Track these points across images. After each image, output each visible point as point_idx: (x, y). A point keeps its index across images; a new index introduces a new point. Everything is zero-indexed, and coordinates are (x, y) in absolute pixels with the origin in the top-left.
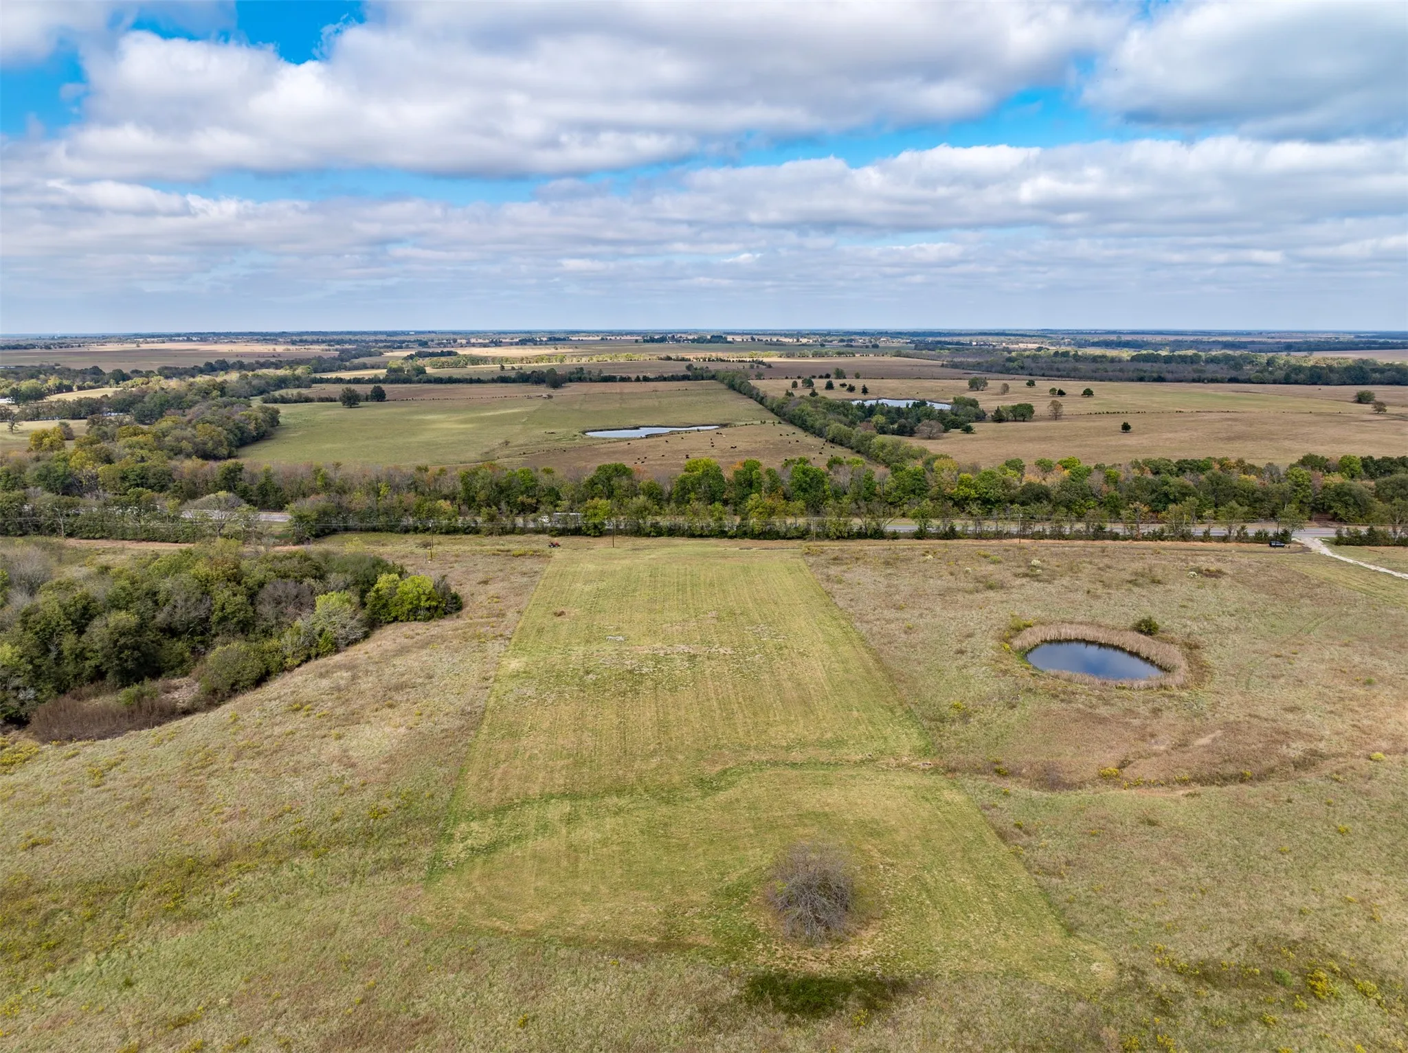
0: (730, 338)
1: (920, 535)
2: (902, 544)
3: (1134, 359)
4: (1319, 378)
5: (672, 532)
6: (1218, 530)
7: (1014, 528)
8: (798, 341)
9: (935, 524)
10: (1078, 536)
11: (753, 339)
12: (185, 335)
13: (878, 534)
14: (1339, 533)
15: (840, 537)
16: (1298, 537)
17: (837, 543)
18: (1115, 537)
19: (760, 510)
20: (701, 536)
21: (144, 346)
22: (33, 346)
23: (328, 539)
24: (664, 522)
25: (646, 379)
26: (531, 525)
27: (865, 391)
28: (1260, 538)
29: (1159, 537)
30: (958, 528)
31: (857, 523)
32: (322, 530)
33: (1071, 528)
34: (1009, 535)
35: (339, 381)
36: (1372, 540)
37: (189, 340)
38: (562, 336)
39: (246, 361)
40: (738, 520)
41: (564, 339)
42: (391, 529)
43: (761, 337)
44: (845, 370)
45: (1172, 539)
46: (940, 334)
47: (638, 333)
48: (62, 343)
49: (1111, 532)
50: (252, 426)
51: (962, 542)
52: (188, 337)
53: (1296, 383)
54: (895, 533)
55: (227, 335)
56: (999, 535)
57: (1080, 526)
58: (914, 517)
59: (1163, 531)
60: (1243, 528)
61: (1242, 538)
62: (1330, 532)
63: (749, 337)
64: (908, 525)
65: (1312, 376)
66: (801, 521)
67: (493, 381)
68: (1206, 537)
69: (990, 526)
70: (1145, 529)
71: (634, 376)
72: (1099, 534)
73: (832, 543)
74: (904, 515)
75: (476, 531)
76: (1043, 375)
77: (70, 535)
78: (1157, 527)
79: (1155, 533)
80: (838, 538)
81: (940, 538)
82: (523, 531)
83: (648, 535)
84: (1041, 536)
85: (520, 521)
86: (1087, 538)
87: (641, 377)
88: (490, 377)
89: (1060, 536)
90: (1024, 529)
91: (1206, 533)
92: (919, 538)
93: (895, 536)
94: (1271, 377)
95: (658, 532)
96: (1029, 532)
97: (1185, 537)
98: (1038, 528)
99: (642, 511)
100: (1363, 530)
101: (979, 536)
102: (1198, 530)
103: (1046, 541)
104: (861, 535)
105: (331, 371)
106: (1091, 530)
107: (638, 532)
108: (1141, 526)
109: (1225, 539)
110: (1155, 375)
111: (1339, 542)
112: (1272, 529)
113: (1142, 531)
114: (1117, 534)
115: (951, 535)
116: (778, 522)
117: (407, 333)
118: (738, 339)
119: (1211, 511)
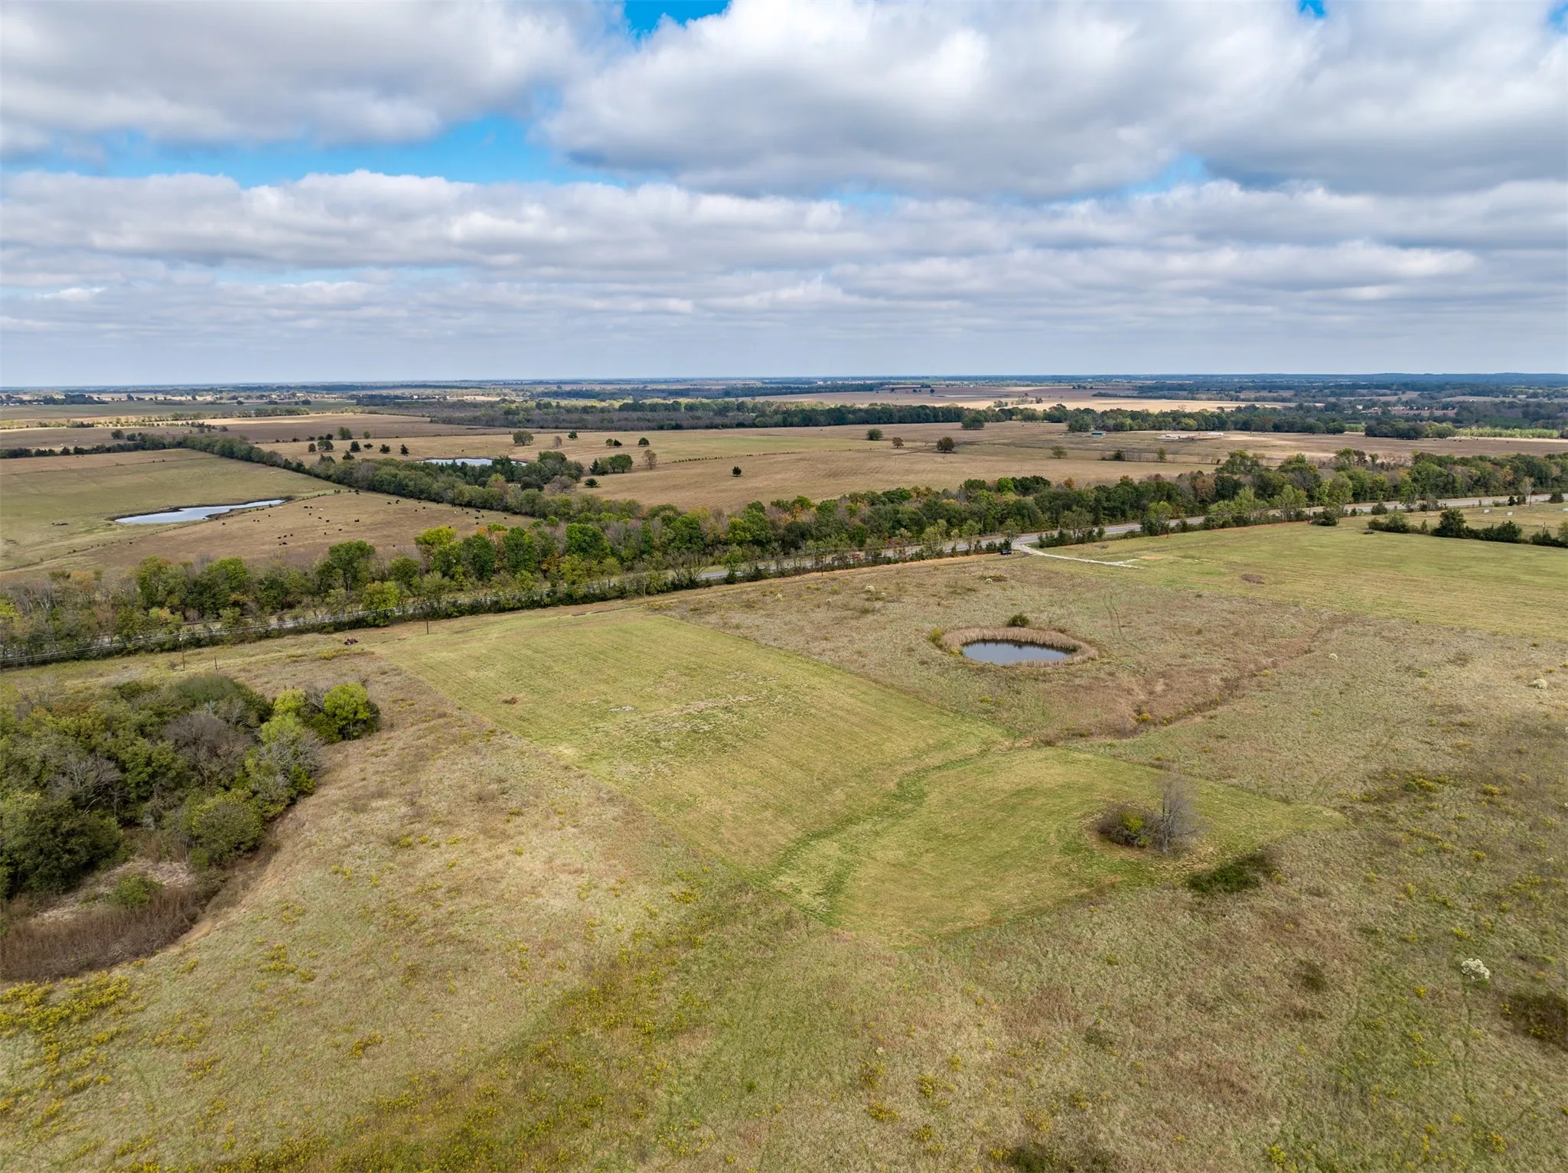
1: (730, 580)
2: (715, 590)
3: (622, 408)
4: (810, 420)
5: (475, 609)
6: (962, 546)
7: (808, 563)
8: (194, 398)
9: (742, 568)
11: (130, 398)
13: (693, 584)
14: (1040, 538)
16: (1016, 545)
24: (464, 599)
25: (79, 451)
28: (991, 549)
29: (920, 556)
30: (763, 570)
31: (671, 575)
34: (806, 571)
36: (1061, 541)
40: (548, 587)
42: (81, 656)
43: (141, 396)
44: (351, 430)
45: (930, 557)
46: (371, 388)
49: (885, 557)
51: (768, 581)
53: (792, 425)
54: (707, 581)
56: (798, 571)
58: (724, 563)
59: (923, 551)
60: (978, 542)
61: (978, 551)
62: (1034, 538)
63: (124, 397)
64: (719, 572)
65: (804, 419)
66: (615, 581)
68: (954, 553)
69: (788, 564)
70: (910, 551)
71: (58, 449)
72: (877, 560)
74: (714, 563)
75: (214, 641)
76: (557, 428)
78: (918, 548)
79: (917, 554)
81: (749, 581)
82: (281, 633)
85: (274, 622)
87: (71, 448)
89: (846, 566)
90: (817, 563)
91: (954, 549)
92: (729, 583)
93: (708, 584)
94: (773, 422)
95: (461, 612)
97: (940, 555)
100: (1056, 534)
101: (782, 574)
102: (947, 547)
104: (676, 587)
108: (907, 549)
109: (967, 553)
110: (673, 423)
111: (1042, 546)
112: (999, 540)
113: (908, 553)
114: (891, 558)
115: (757, 576)
118: (106, 398)
119: (956, 531)
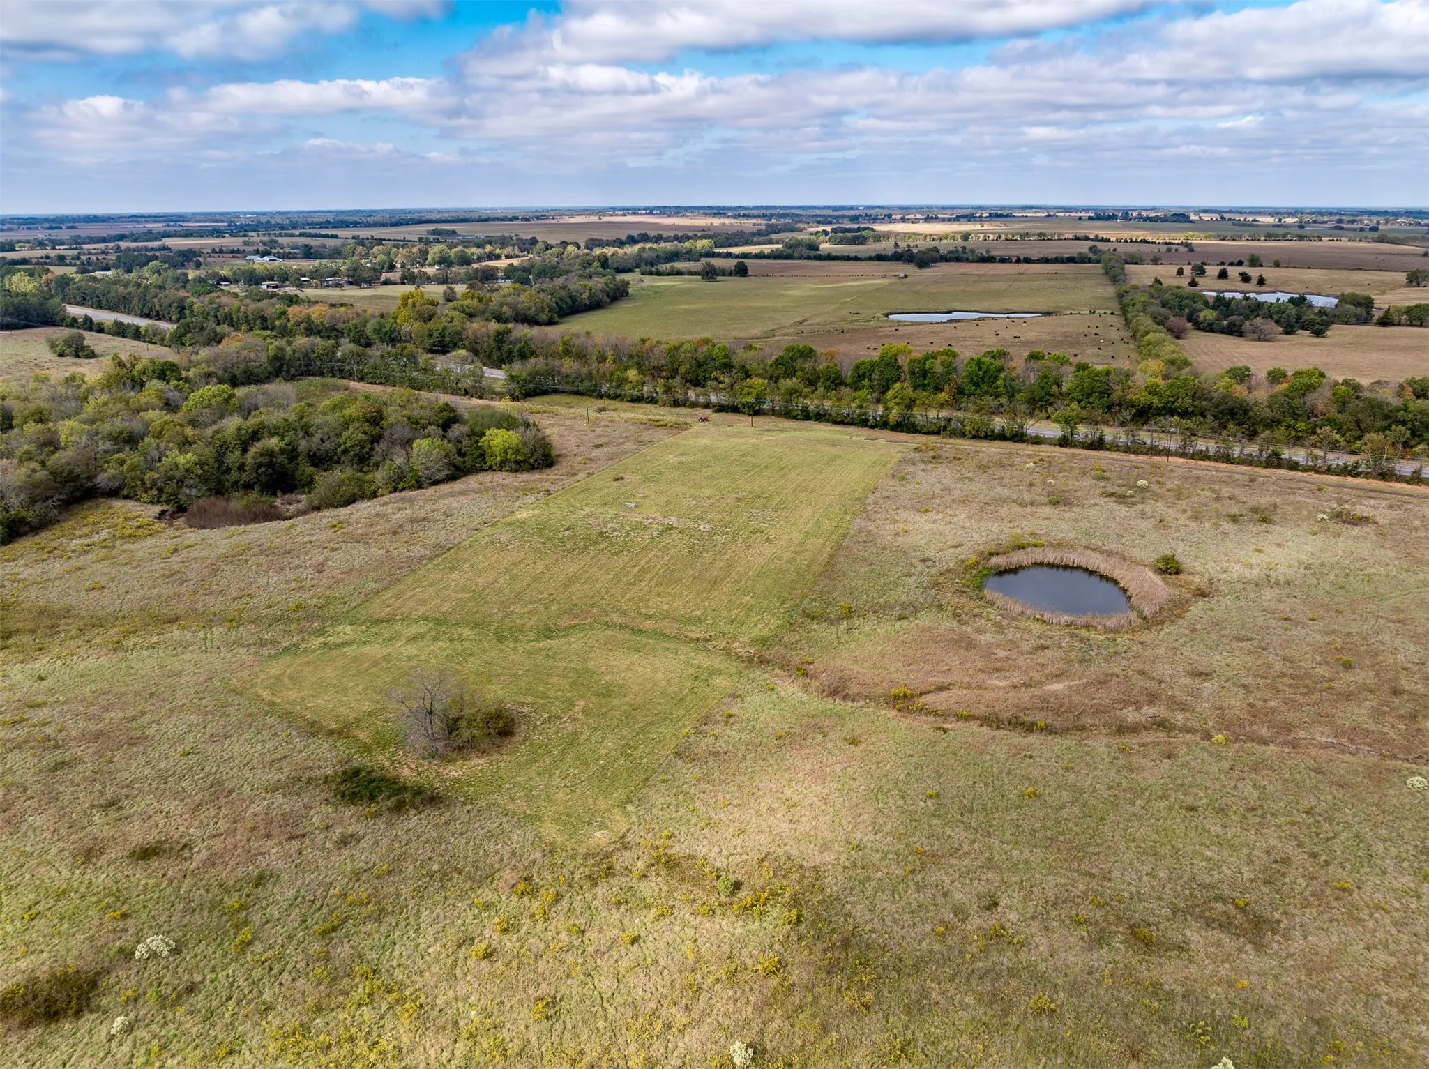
0: (1193, 217)
1: (1064, 442)
2: (1044, 450)
5: (820, 417)
7: (1174, 443)
9: (1082, 431)
10: (1249, 461)
11: (1223, 218)
12: (645, 209)
13: (1020, 437)
15: (976, 437)
17: (972, 442)
18: (1293, 466)
19: (898, 400)
20: (842, 423)
21: (605, 219)
22: (515, 219)
23: (537, 398)
24: (811, 404)
26: (701, 399)
27: (1261, 281)
29: (1352, 471)
30: (1108, 438)
31: (999, 423)
32: (535, 391)
33: (1242, 451)
35: (729, 255)
37: (651, 213)
38: (1005, 212)
39: (665, 234)
40: (880, 410)
41: (1007, 216)
43: (1232, 216)
45: (1366, 475)
47: (1086, 210)
48: (540, 216)
49: (1290, 460)
50: (585, 296)
51: (1107, 454)
52: (650, 211)
54: (1037, 437)
55: (687, 209)
56: (1153, 450)
57: (1252, 449)
58: (1057, 421)
59: (1357, 465)
64: (1052, 430)
66: (943, 415)
67: (870, 259)
68: (1414, 478)
69: (1145, 436)
70: (1336, 459)
71: (1015, 257)
72: (1275, 461)
73: (968, 442)
74: (1048, 418)
75: (652, 401)
77: (361, 379)
78: (1350, 460)
79: (1346, 466)
80: (974, 437)
81: (1087, 448)
83: (795, 418)
84: (1203, 456)
86: (1260, 464)
87: (1022, 259)
88: (867, 255)
89: (1228, 459)
90: (1185, 446)
91: (1416, 473)
92: (1061, 445)
93: (1037, 441)
95: (806, 416)
96: (1190, 450)
97: (1385, 475)
98: (1201, 445)
99: (793, 392)
101: (1130, 449)
102: (1406, 469)
103: (1207, 463)
104: (1002, 437)
105: (736, 245)
106: (1264, 454)
107: (787, 414)
108: (1330, 456)
113: (1329, 463)
114: (1297, 463)
115: (1099, 445)
116: (918, 415)
117: (857, 208)
118: (1208, 217)
